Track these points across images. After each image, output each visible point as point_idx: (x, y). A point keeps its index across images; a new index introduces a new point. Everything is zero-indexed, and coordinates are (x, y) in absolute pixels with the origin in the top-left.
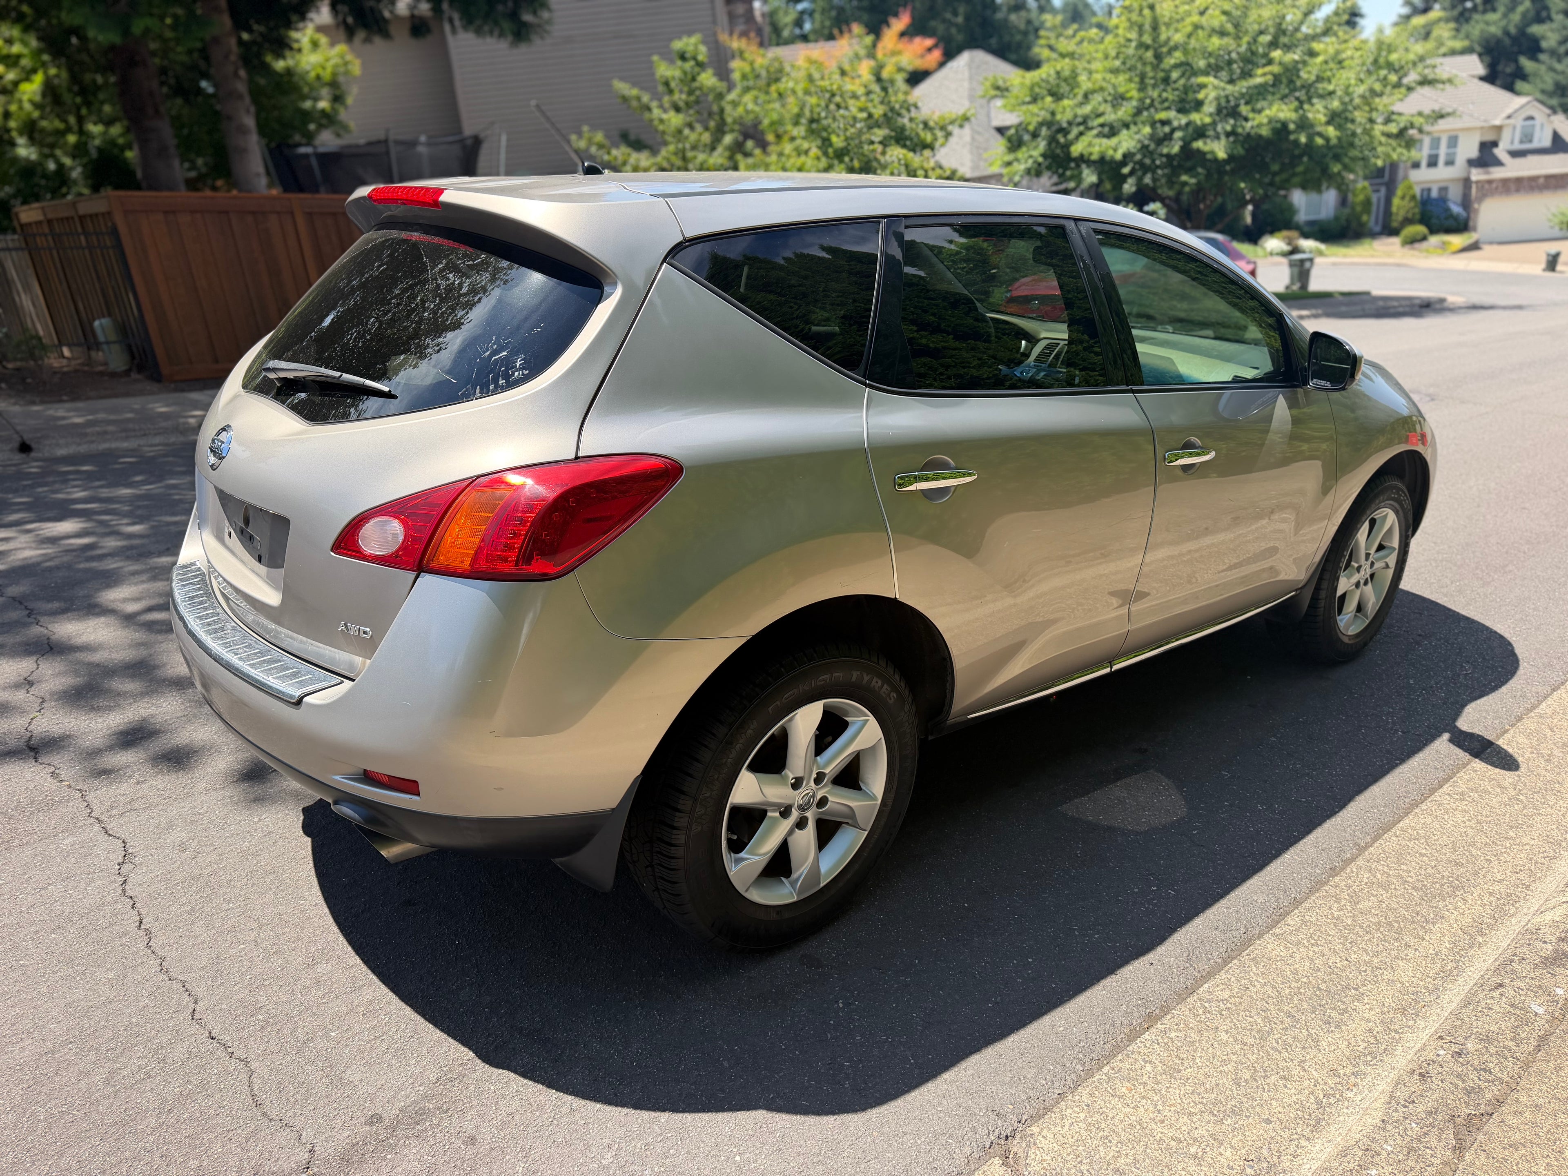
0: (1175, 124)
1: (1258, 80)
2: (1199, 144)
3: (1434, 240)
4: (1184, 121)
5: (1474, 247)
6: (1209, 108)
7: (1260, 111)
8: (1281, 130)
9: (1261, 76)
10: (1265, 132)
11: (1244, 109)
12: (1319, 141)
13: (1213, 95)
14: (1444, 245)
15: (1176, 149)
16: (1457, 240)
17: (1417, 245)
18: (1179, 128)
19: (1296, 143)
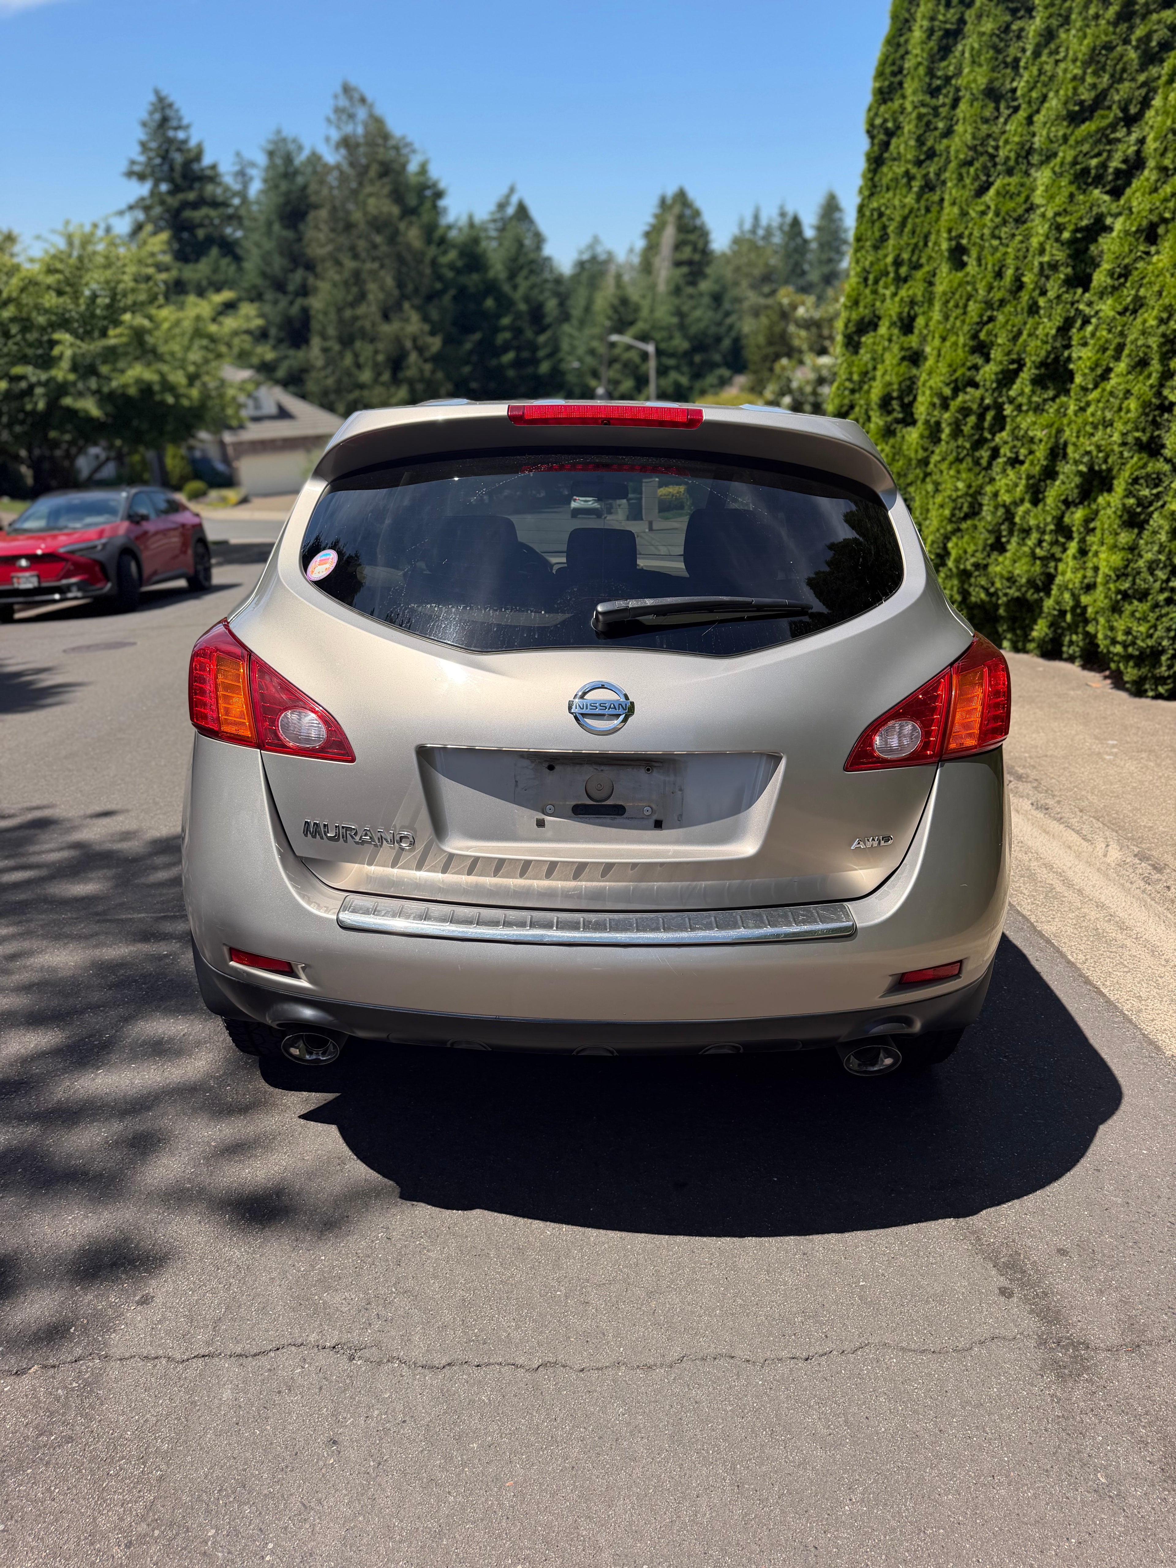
0: (33, 379)
1: (112, 342)
2: (67, 401)
3: (214, 494)
4: (44, 377)
5: (244, 501)
6: (65, 364)
7: (123, 371)
8: (146, 390)
9: (115, 337)
10: (132, 391)
11: (104, 369)
12: (185, 402)
13: (68, 353)
14: (224, 500)
15: (41, 405)
16: (232, 495)
17: (201, 500)
18: (39, 383)
19: (163, 403)
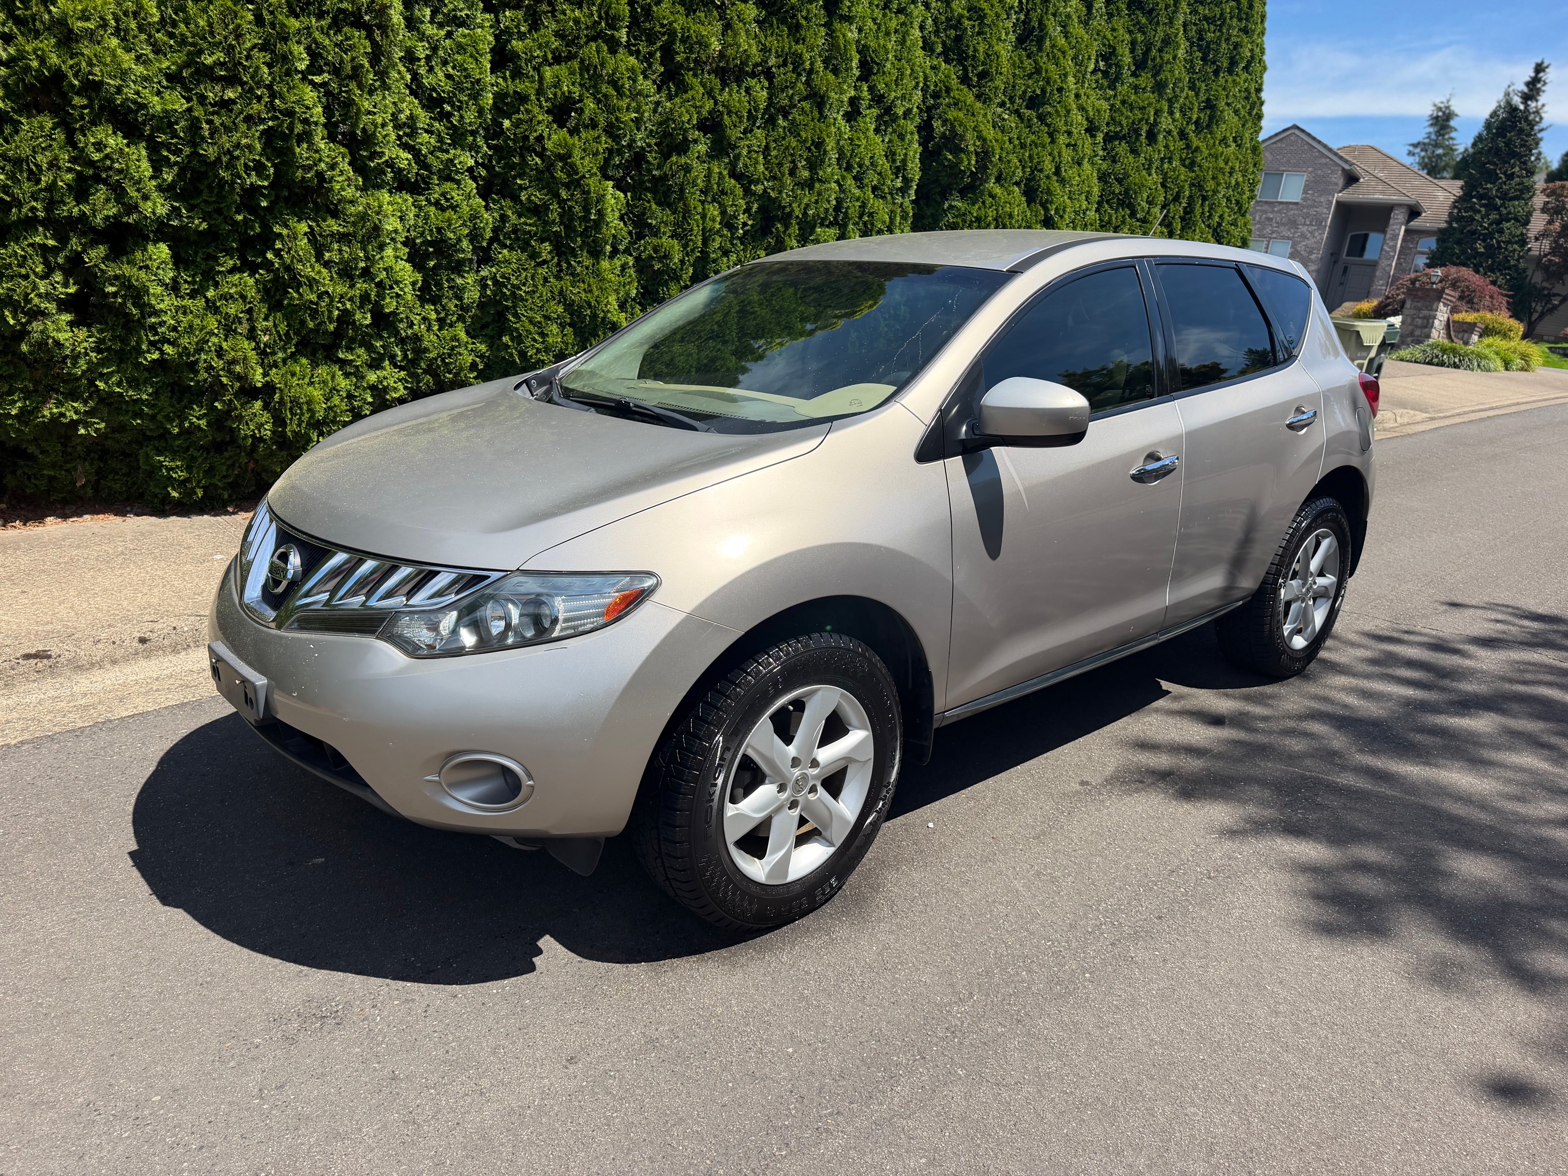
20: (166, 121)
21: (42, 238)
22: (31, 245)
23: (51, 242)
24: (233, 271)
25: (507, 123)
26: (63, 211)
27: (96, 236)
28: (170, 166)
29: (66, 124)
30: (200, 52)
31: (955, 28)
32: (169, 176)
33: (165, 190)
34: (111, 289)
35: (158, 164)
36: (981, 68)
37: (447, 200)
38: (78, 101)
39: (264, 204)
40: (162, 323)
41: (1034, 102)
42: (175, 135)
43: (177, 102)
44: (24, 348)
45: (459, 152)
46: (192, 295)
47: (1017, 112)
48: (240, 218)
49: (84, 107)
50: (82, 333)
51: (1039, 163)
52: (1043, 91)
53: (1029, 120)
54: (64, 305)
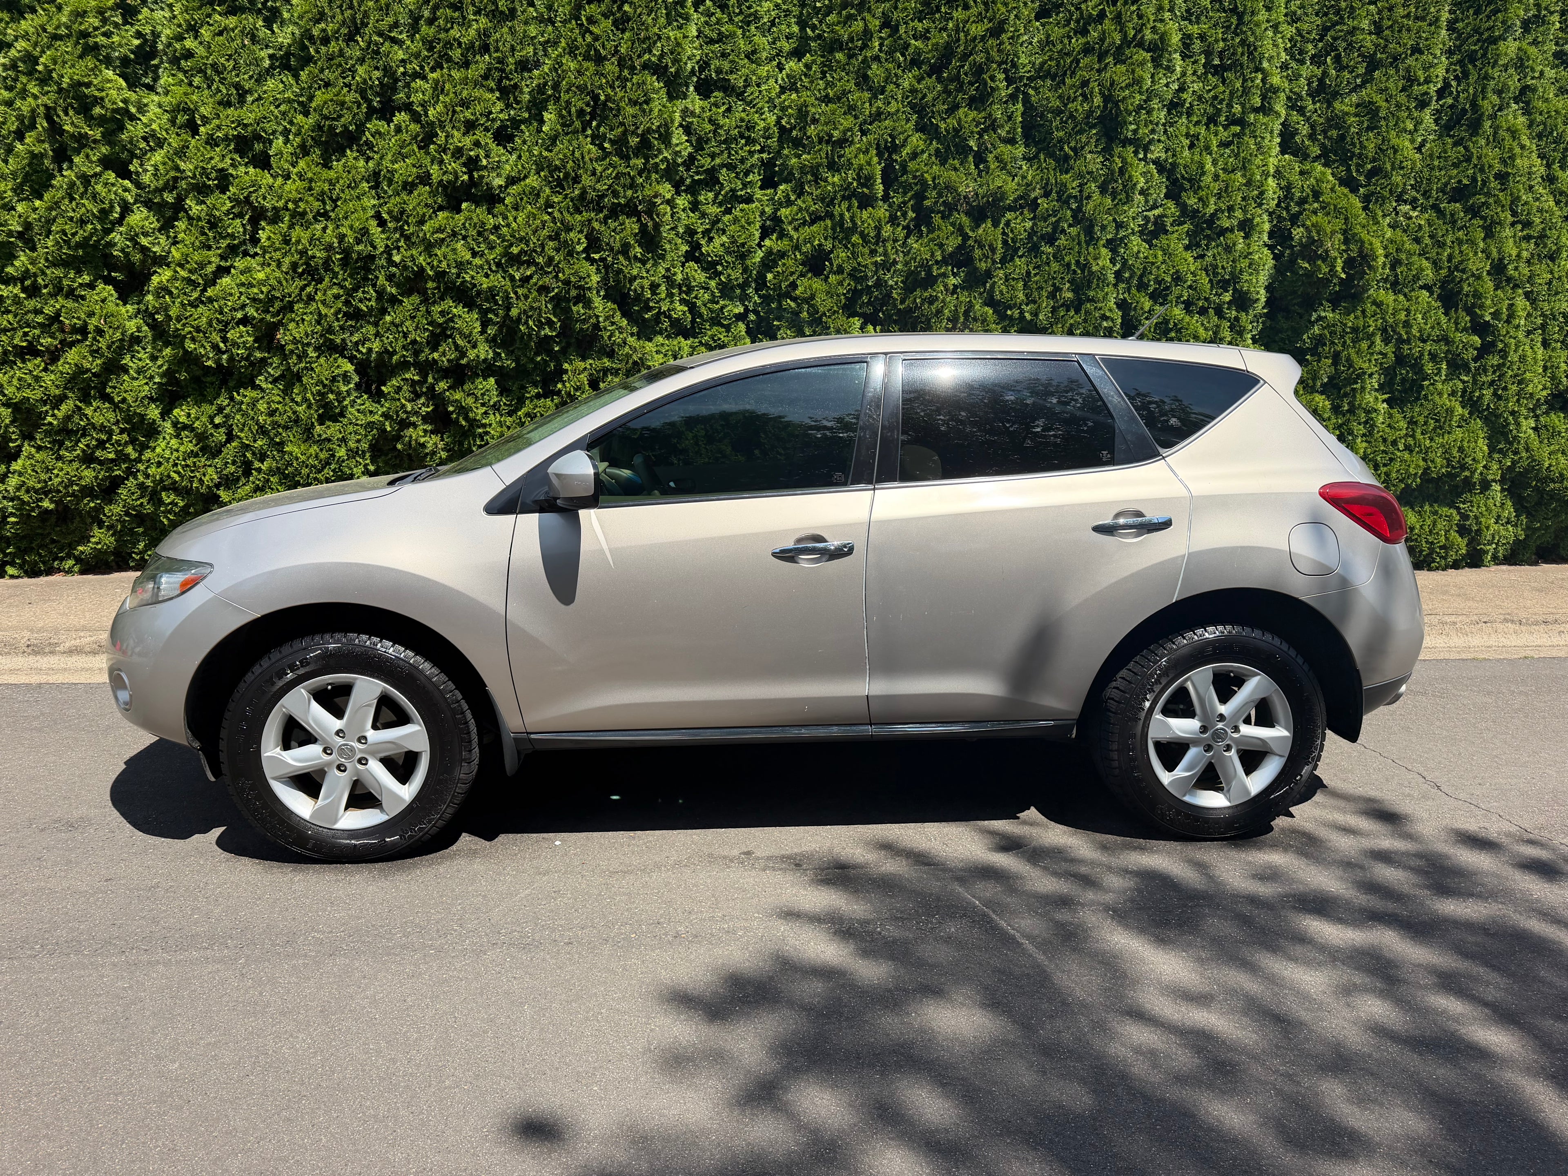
20: (491, 294)
21: (412, 375)
22: (403, 380)
23: (416, 378)
24: (538, 396)
25: (770, 276)
26: (422, 357)
27: (443, 373)
28: (495, 324)
29: (425, 301)
30: (511, 245)
31: (1338, 127)
32: (491, 331)
33: (492, 341)
34: (451, 409)
35: (485, 324)
36: (1369, 166)
37: (715, 341)
38: (430, 285)
39: (556, 349)
40: (487, 433)
41: (1459, 194)
42: (496, 303)
43: (497, 280)
44: (399, 446)
45: (727, 303)
46: (510, 414)
47: (1435, 207)
48: (539, 359)
49: (435, 289)
50: (435, 438)
51: (1461, 262)
52: (1474, 179)
53: (1452, 215)
54: (426, 419)
